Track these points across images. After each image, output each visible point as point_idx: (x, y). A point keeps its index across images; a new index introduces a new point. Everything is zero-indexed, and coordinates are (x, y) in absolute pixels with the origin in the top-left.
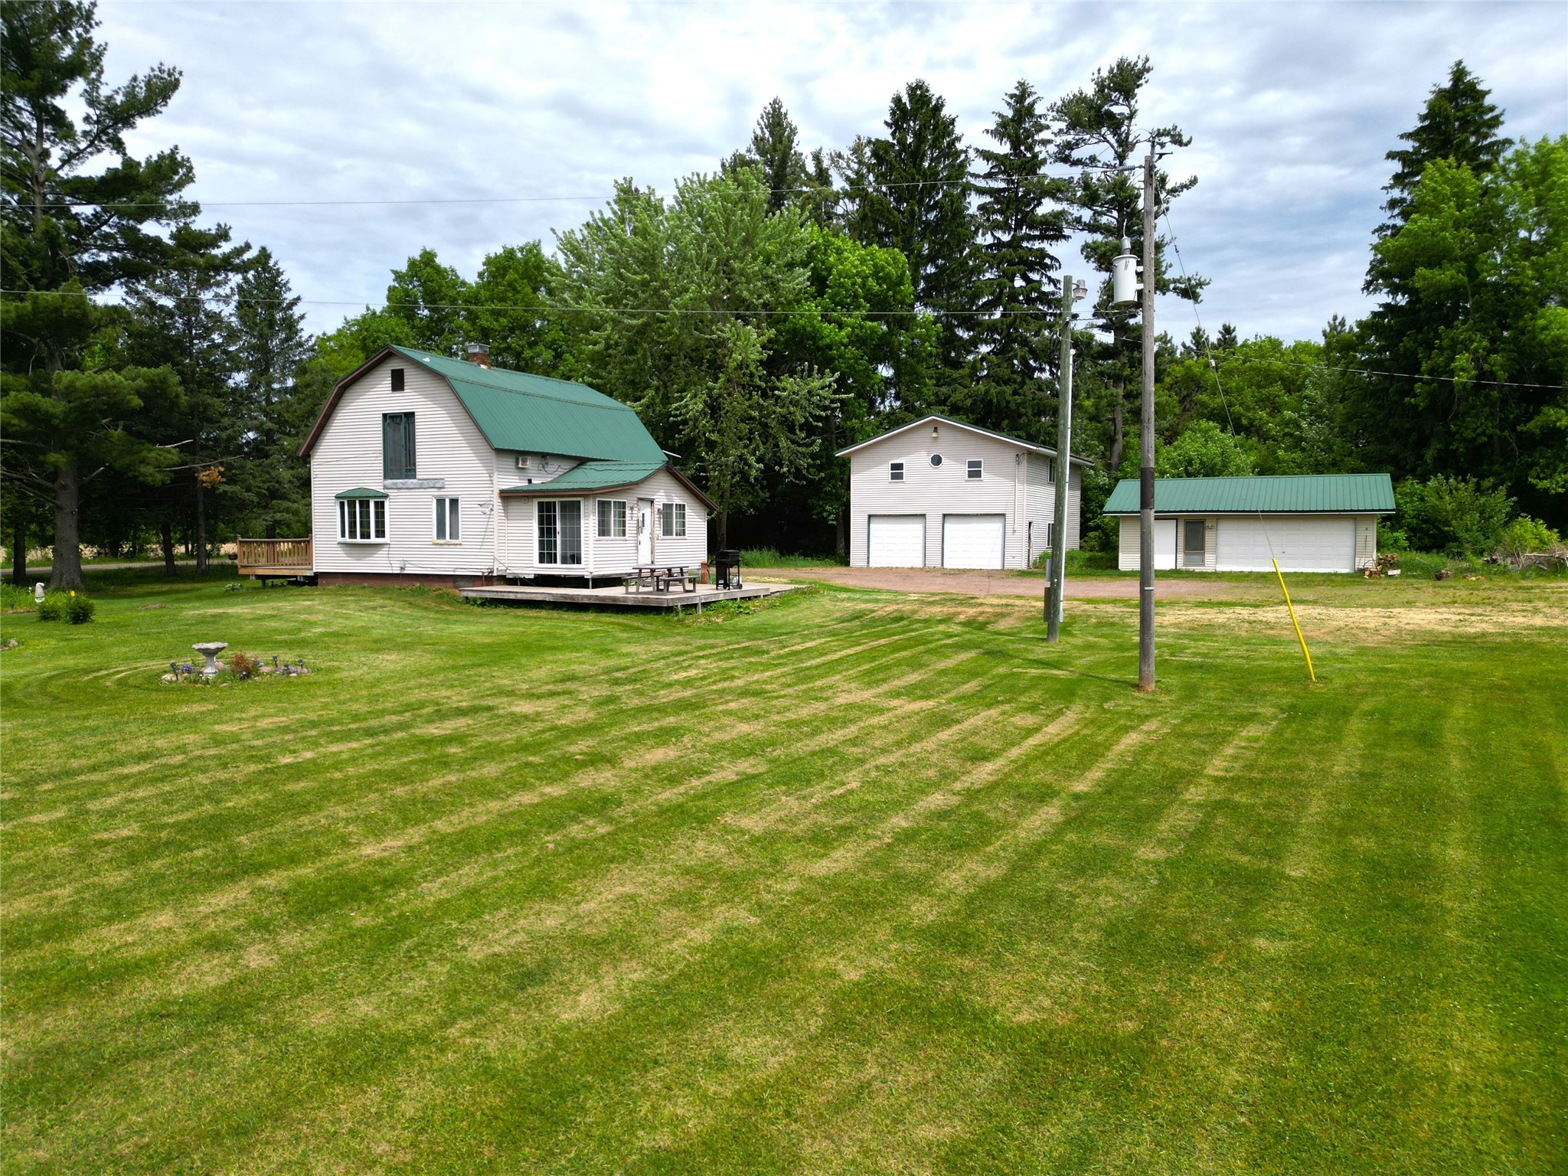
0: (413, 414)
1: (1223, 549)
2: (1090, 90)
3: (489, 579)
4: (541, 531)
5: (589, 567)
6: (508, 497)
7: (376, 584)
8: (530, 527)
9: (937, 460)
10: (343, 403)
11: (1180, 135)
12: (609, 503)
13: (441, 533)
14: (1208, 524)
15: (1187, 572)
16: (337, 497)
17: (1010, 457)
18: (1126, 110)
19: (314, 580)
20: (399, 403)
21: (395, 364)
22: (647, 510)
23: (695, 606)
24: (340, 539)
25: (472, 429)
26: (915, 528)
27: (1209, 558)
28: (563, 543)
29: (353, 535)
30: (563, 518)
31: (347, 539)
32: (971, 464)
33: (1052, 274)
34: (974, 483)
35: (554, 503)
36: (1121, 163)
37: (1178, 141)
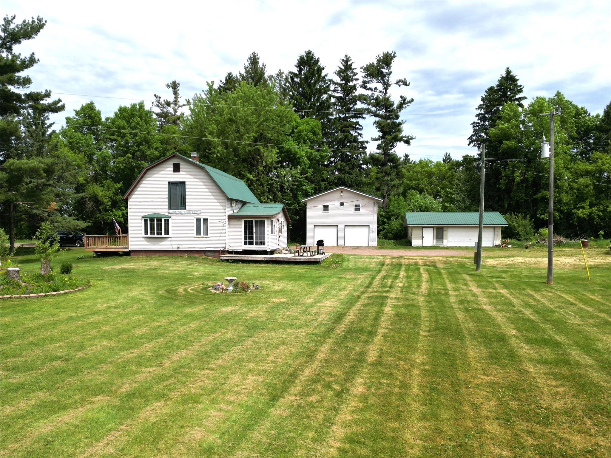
0: (184, 183)
1: (450, 238)
2: (375, 62)
3: (223, 252)
4: (245, 232)
5: (268, 247)
6: (230, 218)
7: (170, 255)
8: (241, 230)
9: (342, 204)
10: (146, 176)
11: (406, 82)
13: (198, 232)
14: (444, 229)
15: (437, 247)
16: (143, 217)
17: (372, 203)
18: (387, 71)
19: (128, 254)
20: (177, 177)
21: (176, 161)
24: (144, 235)
25: (215, 189)
26: (333, 230)
27: (445, 241)
28: (256, 236)
29: (152, 233)
30: (257, 227)
31: (149, 235)
32: (356, 206)
33: (359, 132)
34: (357, 213)
35: (252, 221)
36: (386, 91)
37: (405, 84)
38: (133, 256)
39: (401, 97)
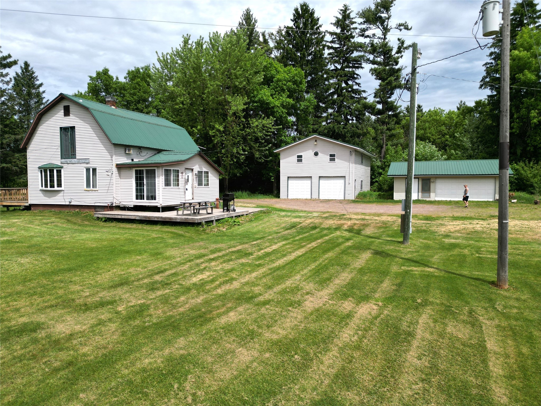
0: (74, 127)
1: (438, 191)
2: (373, 7)
3: (111, 208)
4: (137, 184)
5: (160, 201)
8: (131, 182)
9: (316, 154)
10: (41, 122)
11: (408, 26)
12: (170, 170)
13: (88, 185)
14: (432, 180)
15: (423, 201)
16: (39, 168)
17: (347, 152)
18: (387, 16)
19: (28, 208)
20: (67, 122)
21: (65, 103)
22: (190, 174)
23: (212, 221)
24: (40, 188)
25: (102, 134)
26: (308, 182)
27: (432, 195)
28: (147, 190)
29: (46, 186)
30: (147, 177)
31: (44, 188)
32: (331, 155)
33: (357, 81)
34: (332, 163)
35: (143, 170)
36: (385, 37)
37: (407, 28)
38: (33, 211)
39: (399, 40)
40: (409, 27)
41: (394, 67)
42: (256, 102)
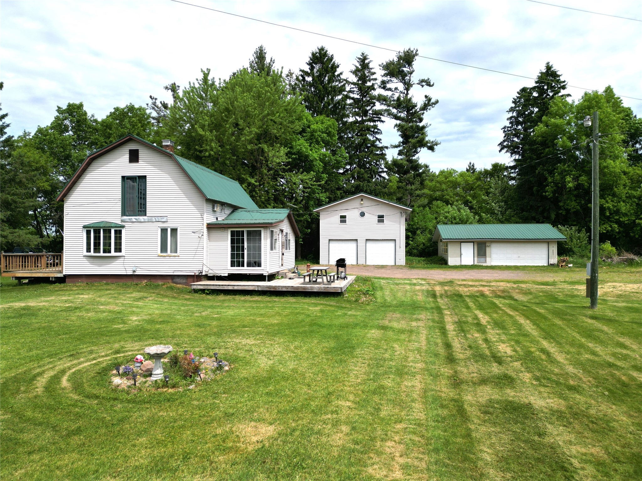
0: (145, 177)
1: (494, 256)
3: (199, 277)
4: (233, 248)
5: (266, 269)
6: (211, 227)
7: (121, 282)
8: (226, 245)
9: (362, 214)
10: (90, 168)
11: (430, 82)
12: (273, 231)
13: (164, 248)
14: (487, 244)
15: (480, 266)
16: (84, 227)
17: (397, 213)
18: (409, 70)
19: (62, 280)
20: (134, 170)
21: (133, 146)
24: (86, 253)
26: (352, 246)
27: (488, 259)
28: (248, 254)
29: (97, 250)
30: (248, 239)
31: (92, 253)
32: (379, 216)
33: (378, 136)
34: (381, 225)
35: (243, 232)
36: (407, 92)
37: (429, 84)
38: (69, 284)
40: (432, 84)
41: (418, 124)
42: (294, 154)
